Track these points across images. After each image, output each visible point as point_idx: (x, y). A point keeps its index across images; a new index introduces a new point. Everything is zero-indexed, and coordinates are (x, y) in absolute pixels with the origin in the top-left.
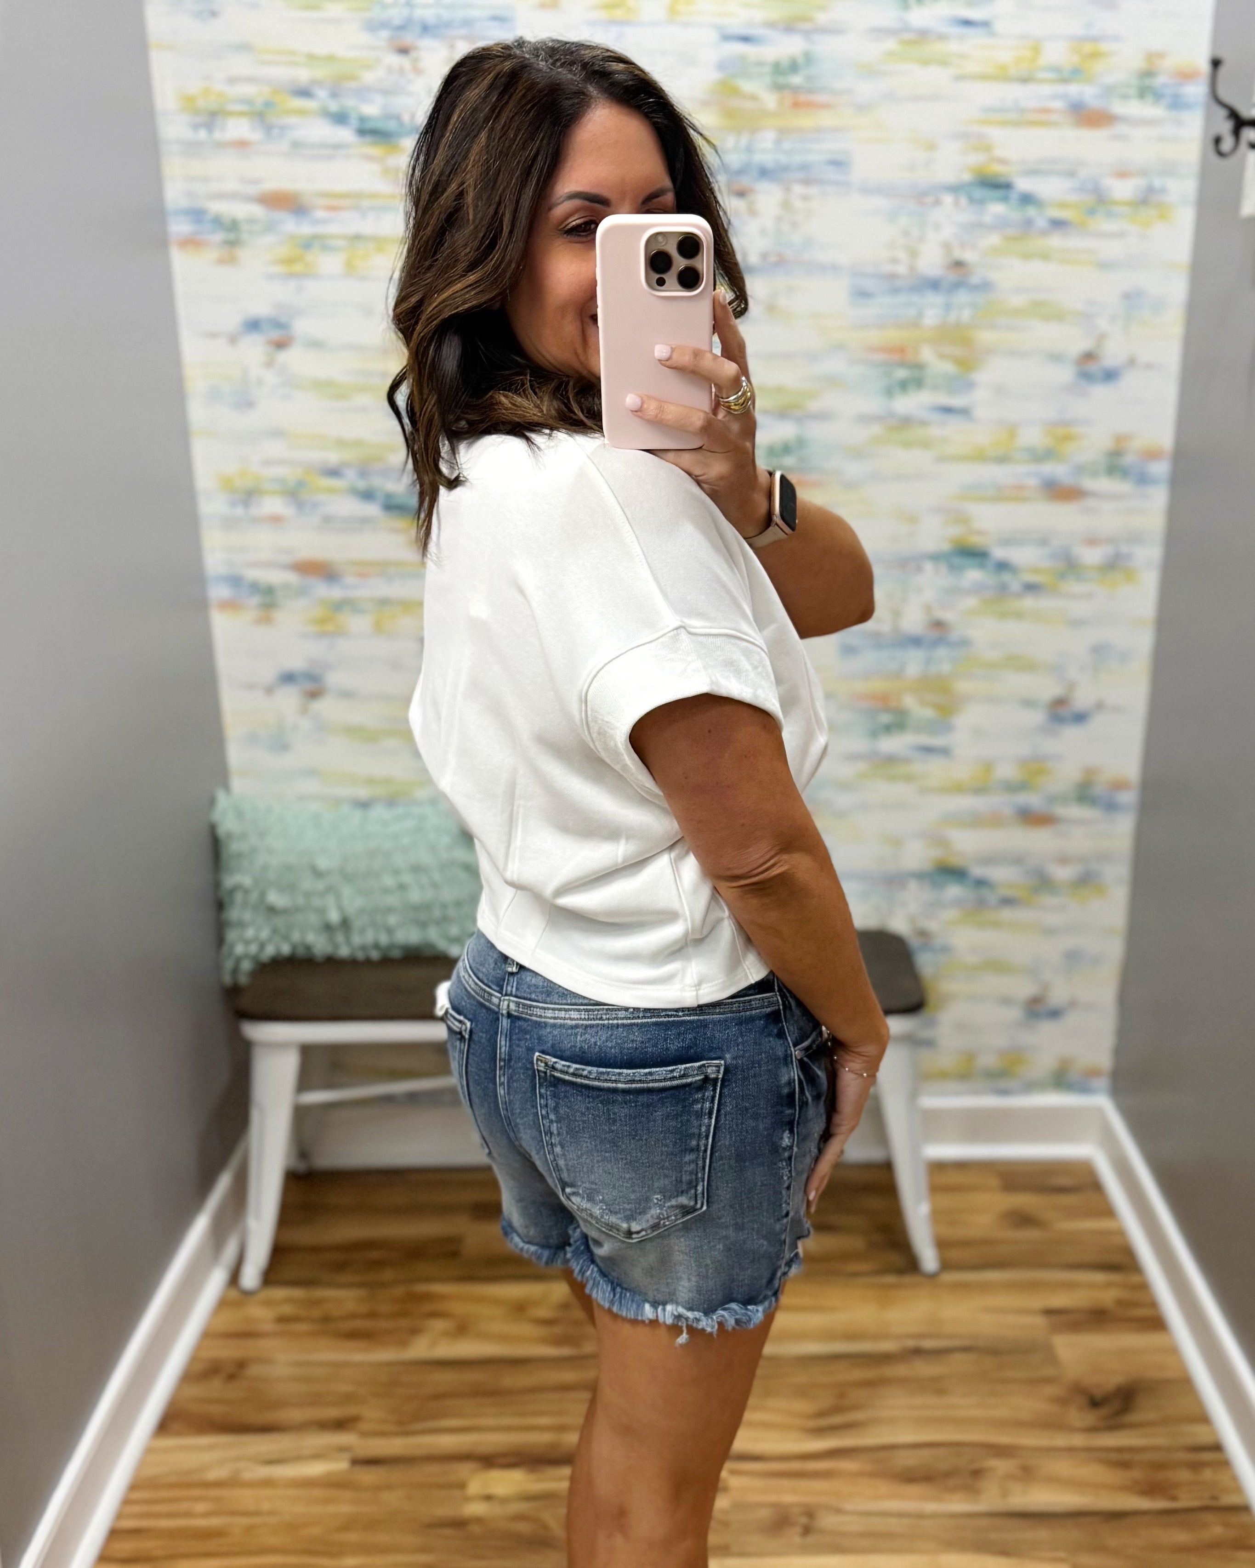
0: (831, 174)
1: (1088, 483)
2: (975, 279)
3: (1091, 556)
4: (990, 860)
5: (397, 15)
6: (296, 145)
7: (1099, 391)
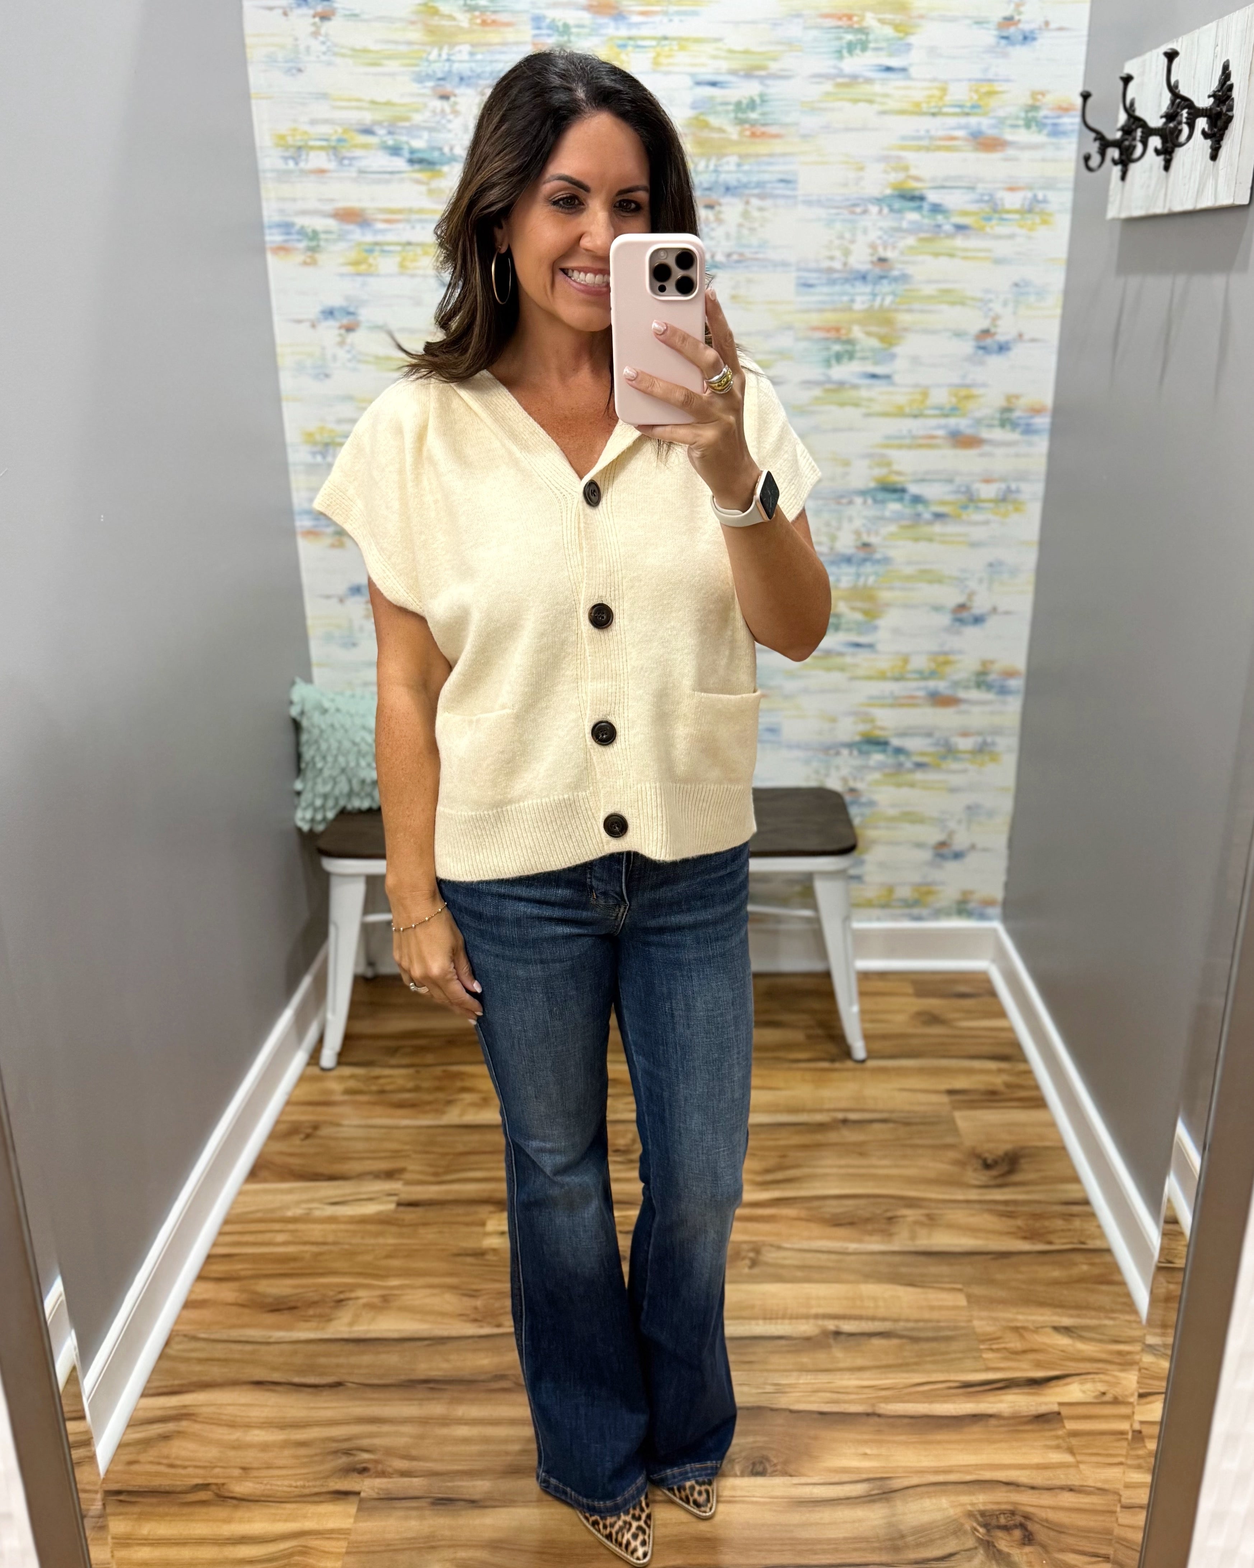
0: (781, 190)
1: (985, 434)
2: (896, 273)
3: (988, 491)
4: (904, 733)
5: (439, 68)
6: (361, 172)
7: (995, 361)
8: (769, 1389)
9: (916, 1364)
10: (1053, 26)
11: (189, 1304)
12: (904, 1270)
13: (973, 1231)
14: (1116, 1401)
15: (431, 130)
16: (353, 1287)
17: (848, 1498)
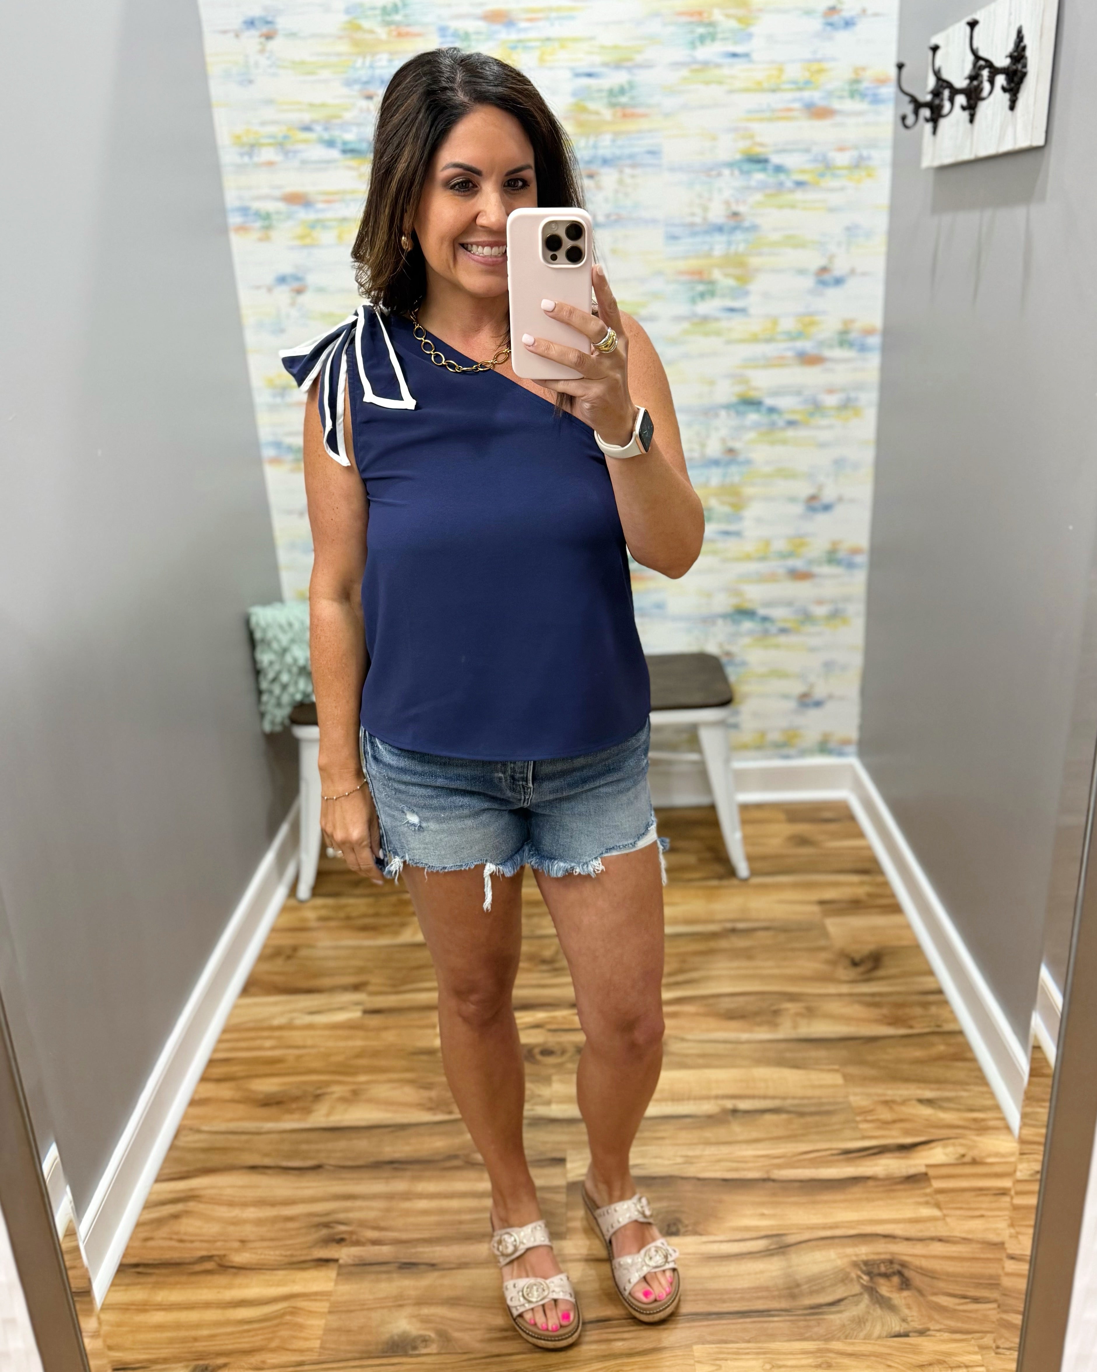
0: (649, 160)
1: (827, 353)
2: (747, 224)
3: (831, 401)
4: (769, 604)
5: (364, 74)
6: (304, 162)
7: (832, 292)
8: (679, 1160)
9: (803, 1135)
10: (869, 12)
11: (193, 1103)
12: (788, 1055)
13: (847, 1019)
14: (974, 1162)
15: (359, 125)
16: (328, 1084)
17: (750, 1253)
